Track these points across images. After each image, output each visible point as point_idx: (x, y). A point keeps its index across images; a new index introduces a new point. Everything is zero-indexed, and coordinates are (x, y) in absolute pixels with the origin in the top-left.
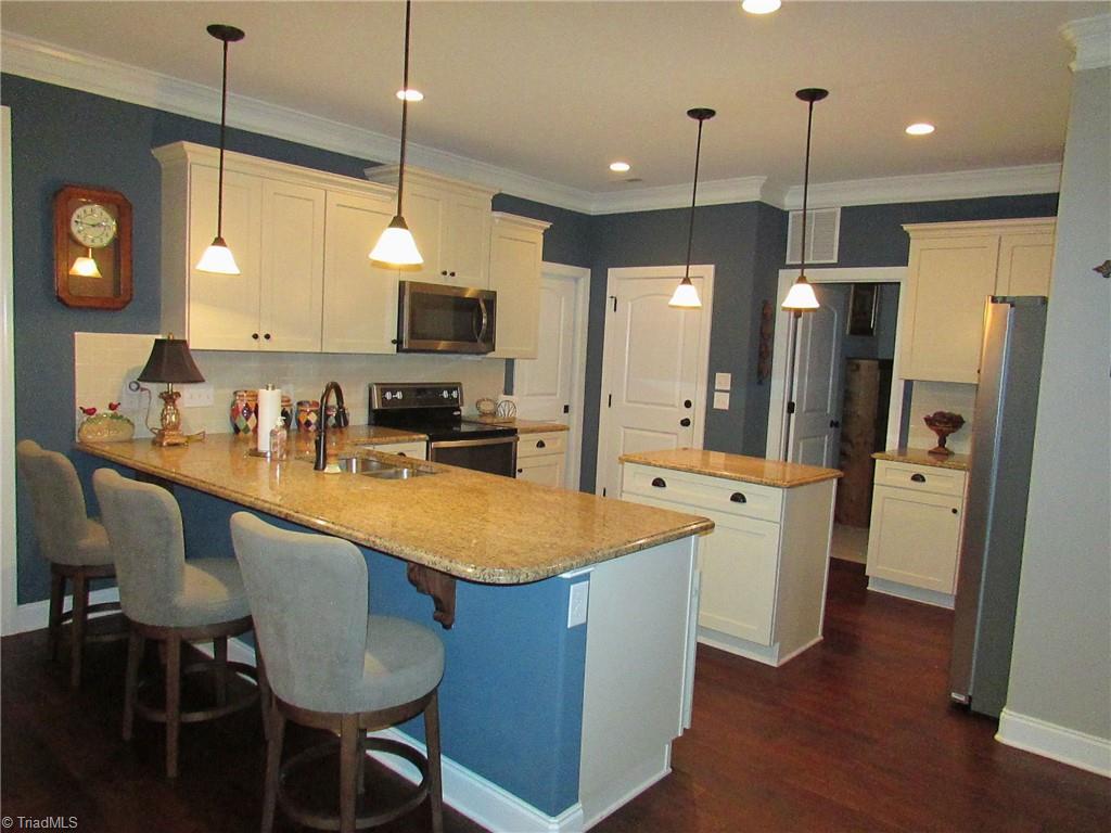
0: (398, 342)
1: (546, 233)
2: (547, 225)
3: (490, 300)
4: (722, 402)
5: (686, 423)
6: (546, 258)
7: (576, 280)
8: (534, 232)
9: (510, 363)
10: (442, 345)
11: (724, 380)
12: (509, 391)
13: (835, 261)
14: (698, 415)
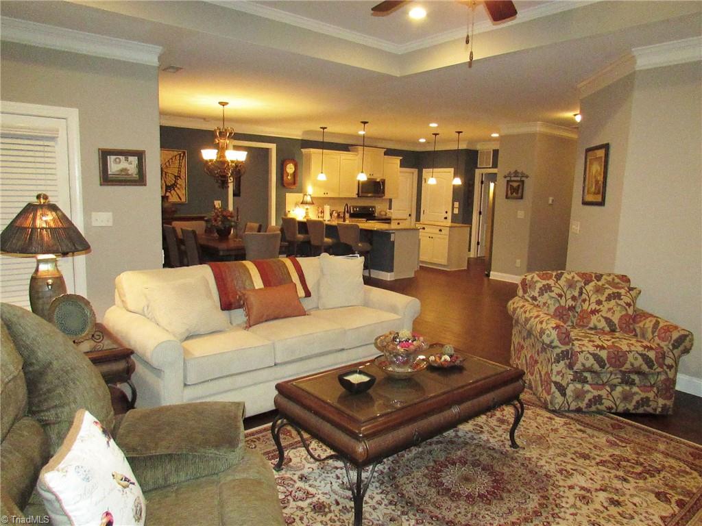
0: (358, 194)
1: (401, 160)
2: (401, 158)
3: (383, 182)
4: (456, 211)
5: (446, 218)
6: (401, 166)
7: (413, 173)
8: (397, 161)
9: (390, 201)
10: (370, 195)
11: (457, 204)
12: (390, 208)
13: (491, 166)
14: (449, 215)
